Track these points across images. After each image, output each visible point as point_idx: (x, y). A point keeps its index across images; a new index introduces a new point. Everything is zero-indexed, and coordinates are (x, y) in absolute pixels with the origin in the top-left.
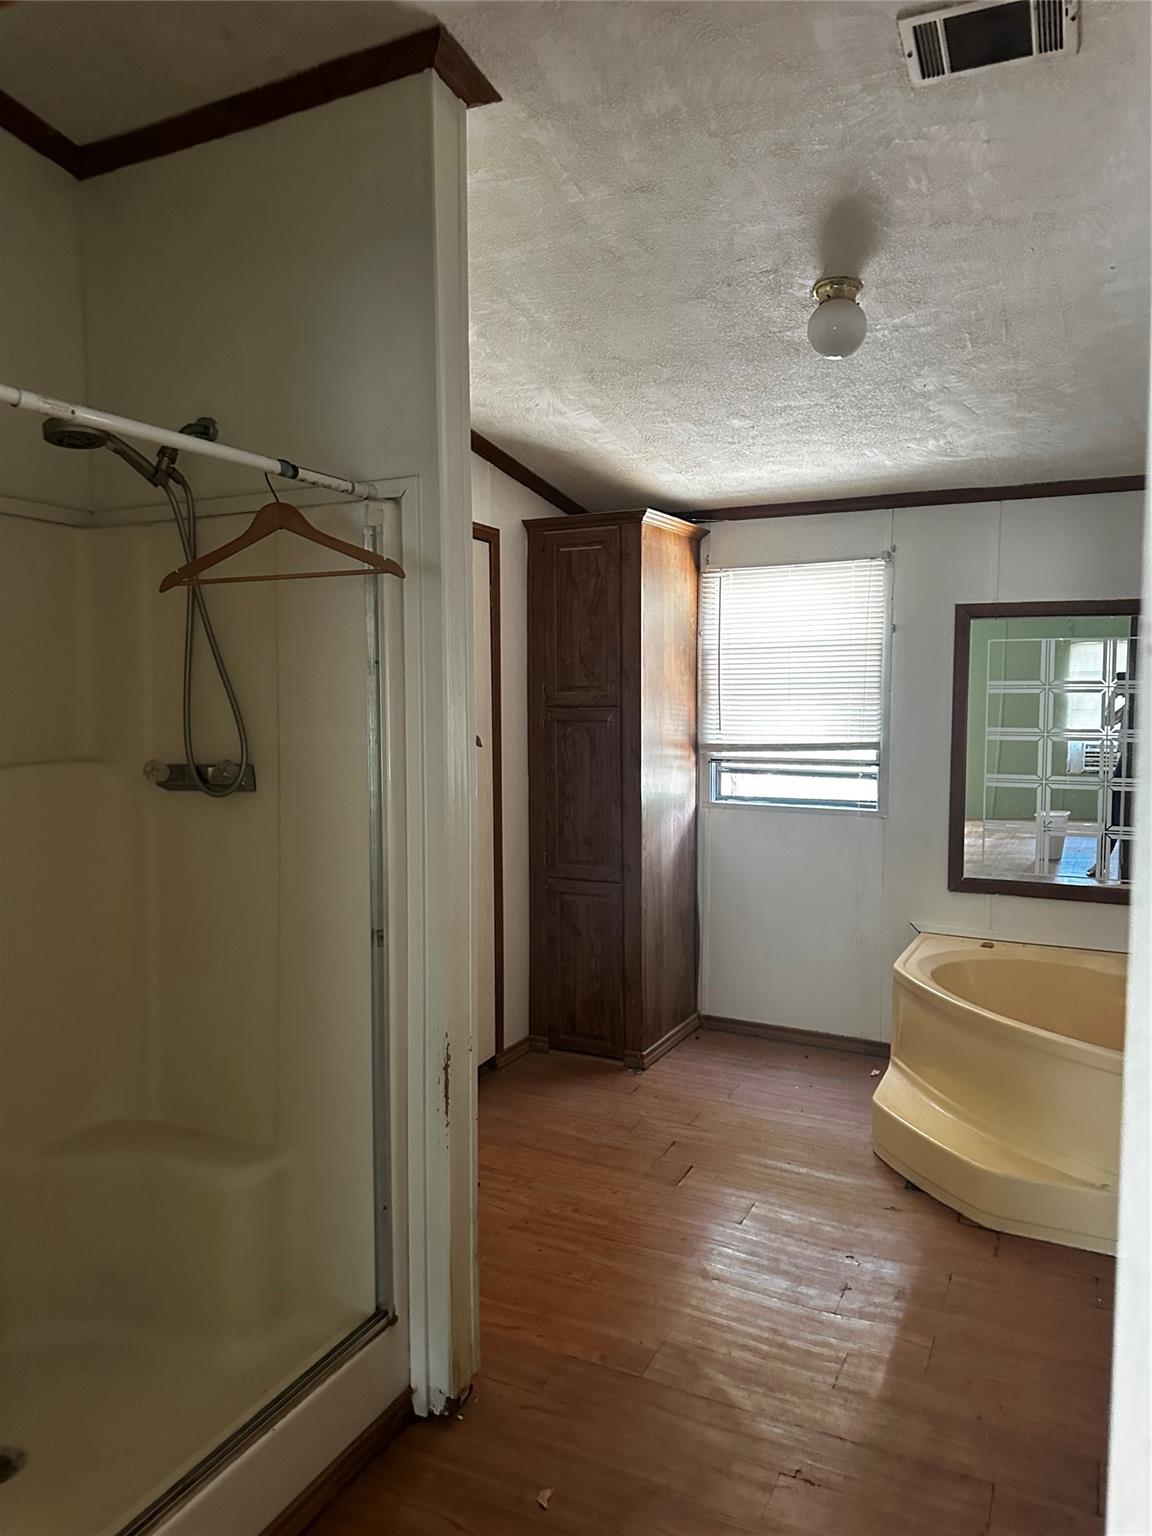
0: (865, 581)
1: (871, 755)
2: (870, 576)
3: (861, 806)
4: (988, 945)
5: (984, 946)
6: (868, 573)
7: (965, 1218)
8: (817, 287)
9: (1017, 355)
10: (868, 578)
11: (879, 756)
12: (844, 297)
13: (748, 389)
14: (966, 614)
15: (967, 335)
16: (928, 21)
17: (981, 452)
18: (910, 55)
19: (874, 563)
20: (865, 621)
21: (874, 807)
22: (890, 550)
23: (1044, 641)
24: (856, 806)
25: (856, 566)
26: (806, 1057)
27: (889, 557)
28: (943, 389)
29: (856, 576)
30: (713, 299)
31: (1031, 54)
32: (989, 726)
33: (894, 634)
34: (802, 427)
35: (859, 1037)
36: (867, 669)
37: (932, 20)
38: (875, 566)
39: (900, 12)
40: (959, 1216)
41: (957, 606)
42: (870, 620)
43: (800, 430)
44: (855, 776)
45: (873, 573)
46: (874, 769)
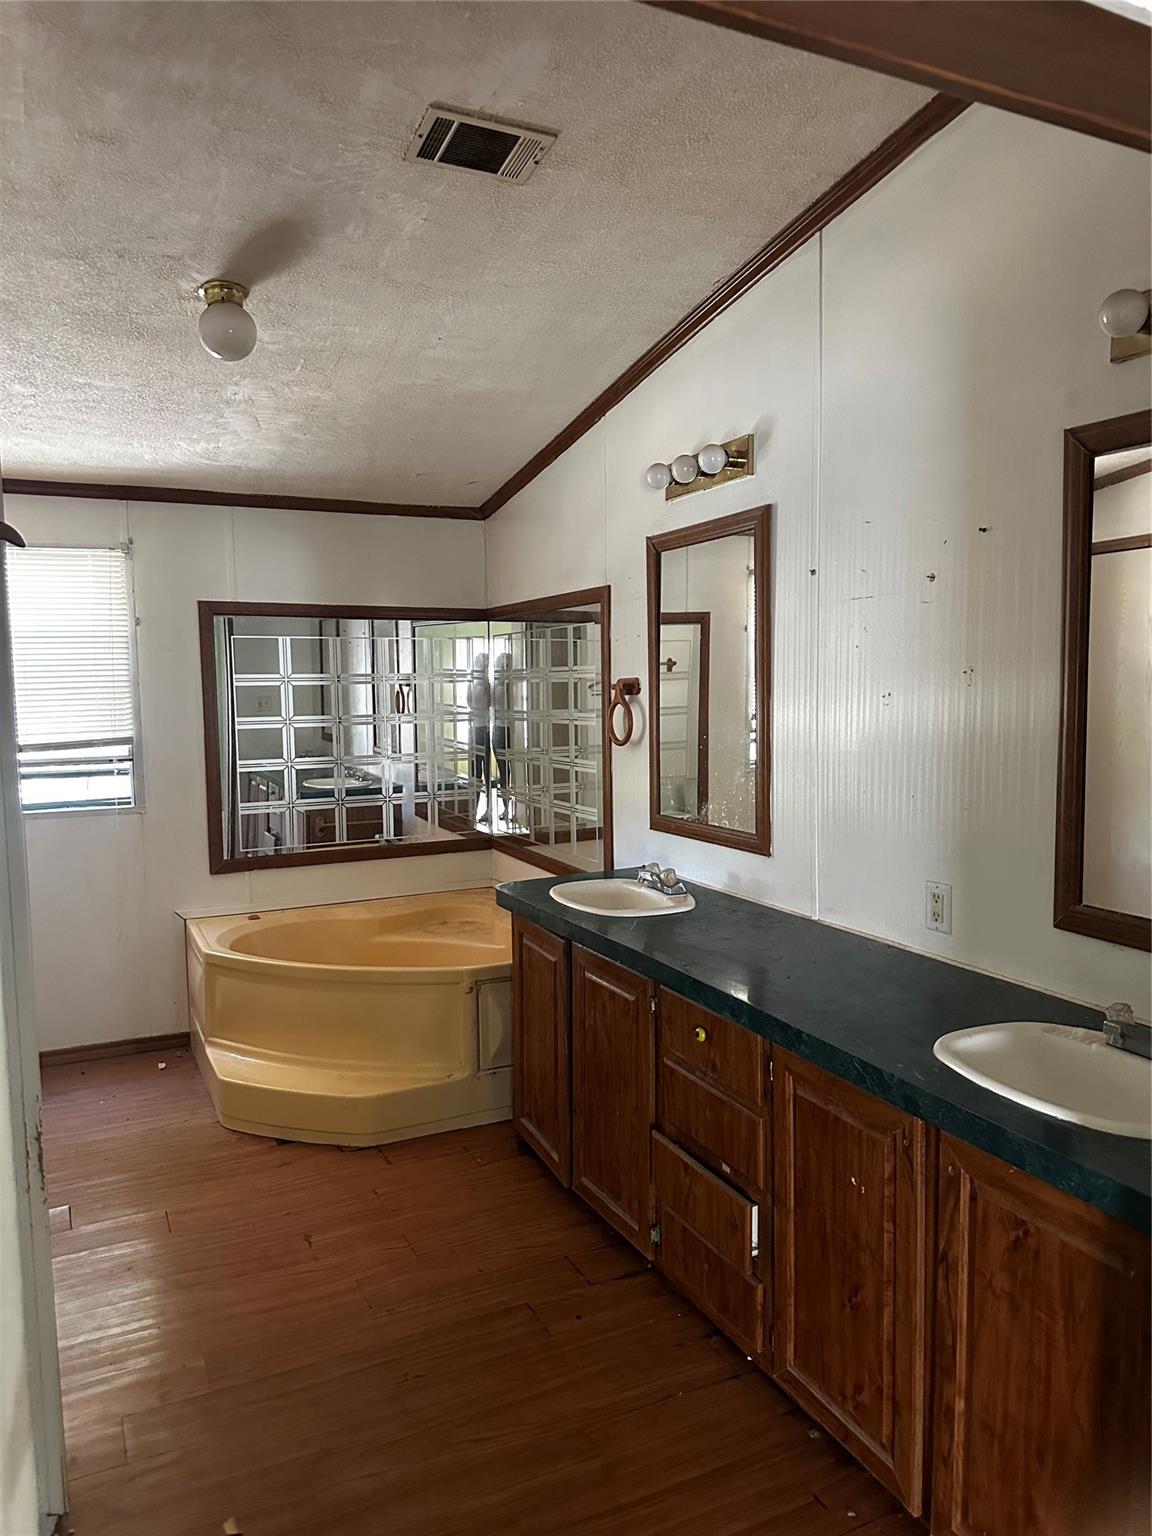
0: (105, 572)
1: (123, 750)
2: (110, 566)
3: (119, 804)
4: (254, 917)
5: (251, 918)
6: (108, 564)
7: (345, 1147)
8: (206, 286)
9: (328, 387)
10: (109, 569)
11: (132, 752)
12: (233, 302)
13: (58, 359)
14: (209, 611)
15: (302, 361)
16: (448, 118)
17: (240, 461)
18: (421, 136)
19: (113, 554)
20: (108, 612)
21: (130, 803)
22: (127, 542)
23: (280, 638)
24: (114, 804)
25: (93, 555)
26: (83, 1073)
27: (128, 548)
28: (250, 401)
29: (93, 566)
30: (93, 265)
31: (496, 173)
32: (238, 716)
33: (138, 627)
34: (86, 407)
35: (128, 1038)
36: (116, 665)
37: (452, 119)
38: (115, 557)
39: (435, 102)
40: (339, 1148)
41: (199, 602)
42: (113, 612)
43: (83, 409)
44: (110, 773)
45: (113, 564)
46: (127, 765)
